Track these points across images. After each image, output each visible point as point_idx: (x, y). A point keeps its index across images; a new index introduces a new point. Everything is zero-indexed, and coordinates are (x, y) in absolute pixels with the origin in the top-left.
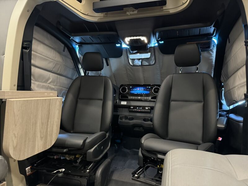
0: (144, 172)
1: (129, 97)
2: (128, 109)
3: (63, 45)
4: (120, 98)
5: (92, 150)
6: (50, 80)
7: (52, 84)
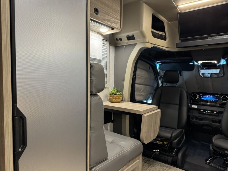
0: (213, 160)
1: (199, 102)
2: (198, 111)
3: (149, 65)
4: (192, 103)
5: (176, 141)
6: (142, 90)
7: (143, 92)
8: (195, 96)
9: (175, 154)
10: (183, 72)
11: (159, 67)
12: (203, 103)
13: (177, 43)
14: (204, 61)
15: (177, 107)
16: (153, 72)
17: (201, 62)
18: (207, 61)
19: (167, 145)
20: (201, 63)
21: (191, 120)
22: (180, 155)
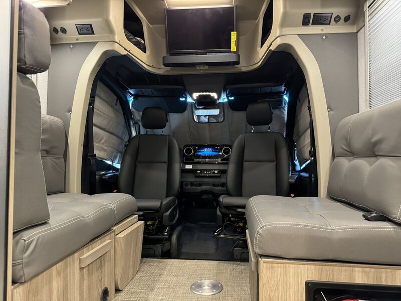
0: (223, 230)
1: (195, 160)
2: (194, 174)
4: (184, 161)
5: (168, 213)
6: (104, 140)
7: (105, 144)
8: (189, 151)
9: (167, 235)
10: (170, 114)
11: (132, 104)
12: (200, 160)
13: (163, 57)
14: (201, 94)
15: (165, 166)
16: (121, 111)
17: (198, 95)
18: (204, 94)
19: (153, 225)
20: (197, 97)
21: (185, 187)
22: (174, 238)
